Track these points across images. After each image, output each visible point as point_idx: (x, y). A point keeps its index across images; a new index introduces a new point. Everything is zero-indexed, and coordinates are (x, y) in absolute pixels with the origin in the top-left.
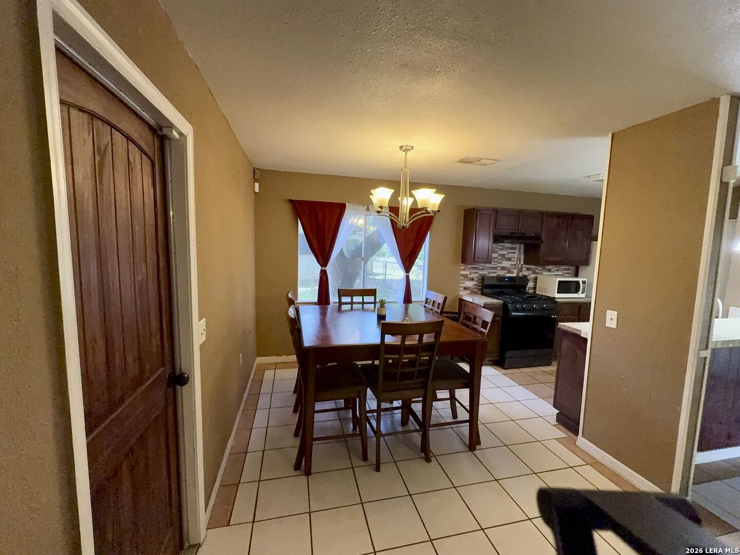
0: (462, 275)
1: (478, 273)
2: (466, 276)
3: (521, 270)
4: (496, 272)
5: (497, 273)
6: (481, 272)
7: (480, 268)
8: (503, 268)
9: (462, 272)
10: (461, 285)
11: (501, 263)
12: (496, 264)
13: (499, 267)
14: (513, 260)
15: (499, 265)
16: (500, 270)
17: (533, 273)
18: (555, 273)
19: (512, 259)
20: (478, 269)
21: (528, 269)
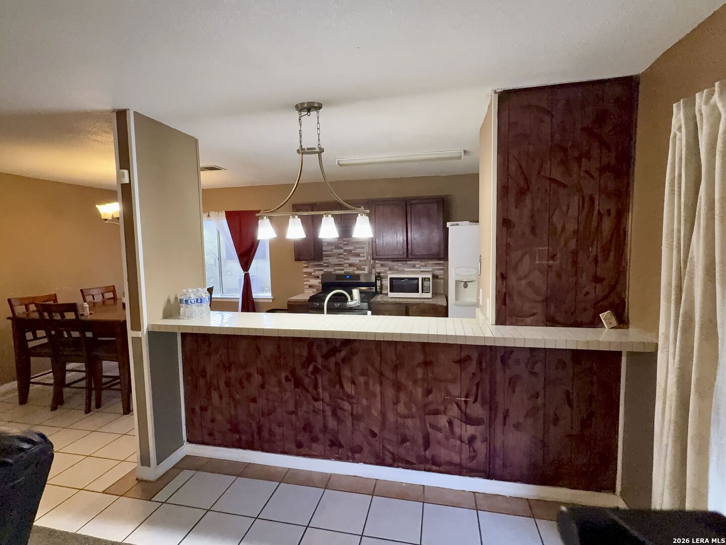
0: (306, 273)
1: (323, 270)
2: (310, 274)
3: (373, 267)
4: (343, 270)
5: (345, 271)
6: (326, 270)
7: (324, 265)
8: (351, 265)
9: (305, 270)
10: (305, 283)
11: (348, 259)
12: (343, 261)
13: (345, 263)
14: (363, 255)
15: (346, 261)
16: (347, 267)
17: (390, 269)
18: (422, 270)
19: (361, 255)
20: (321, 265)
21: (382, 265)
